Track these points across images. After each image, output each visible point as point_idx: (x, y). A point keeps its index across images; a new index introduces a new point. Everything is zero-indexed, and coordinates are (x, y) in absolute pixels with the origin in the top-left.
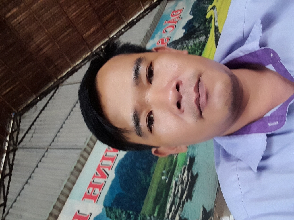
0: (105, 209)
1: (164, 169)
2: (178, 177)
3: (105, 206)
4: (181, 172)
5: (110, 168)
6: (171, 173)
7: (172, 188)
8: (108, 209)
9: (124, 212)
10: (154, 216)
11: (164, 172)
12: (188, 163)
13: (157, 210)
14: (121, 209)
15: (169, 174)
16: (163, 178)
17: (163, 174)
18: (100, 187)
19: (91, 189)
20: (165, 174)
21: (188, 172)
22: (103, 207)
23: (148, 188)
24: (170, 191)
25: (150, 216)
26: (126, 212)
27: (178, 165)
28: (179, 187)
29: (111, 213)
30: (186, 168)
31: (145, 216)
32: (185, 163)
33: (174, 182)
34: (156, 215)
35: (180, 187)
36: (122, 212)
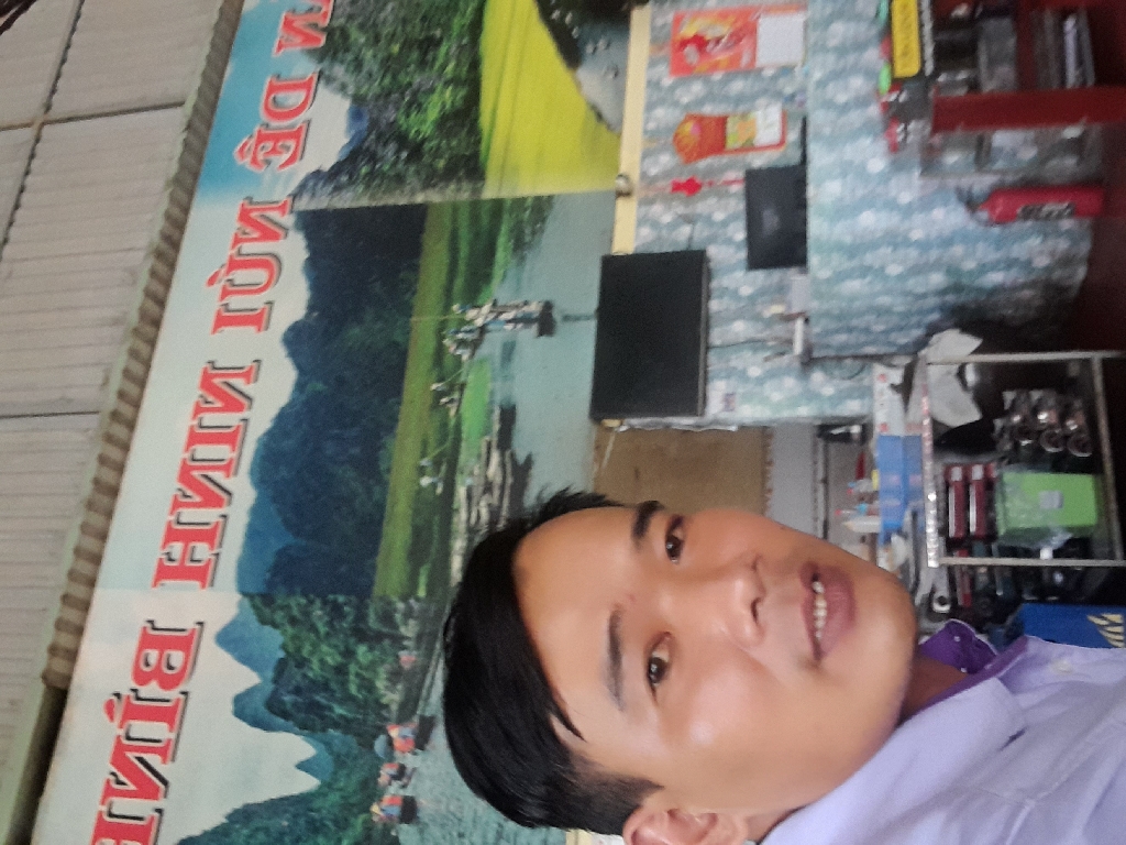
0: (247, 602)
1: (423, 455)
2: (471, 474)
3: (245, 594)
4: (479, 456)
5: (229, 468)
6: (448, 464)
7: (457, 510)
8: (258, 601)
9: (318, 603)
10: (418, 599)
11: (424, 462)
12: (496, 427)
13: (423, 580)
14: (305, 594)
15: (444, 468)
16: (425, 481)
17: (422, 471)
18: (210, 535)
19: (177, 548)
20: (429, 470)
21: (502, 455)
22: (237, 597)
23: (382, 517)
24: (455, 520)
25: (405, 599)
26: (325, 603)
27: (464, 436)
28: (478, 503)
29: (273, 612)
30: (494, 444)
31: (390, 603)
32: (487, 431)
33: (461, 492)
34: (422, 593)
35: (483, 503)
36: (311, 602)
